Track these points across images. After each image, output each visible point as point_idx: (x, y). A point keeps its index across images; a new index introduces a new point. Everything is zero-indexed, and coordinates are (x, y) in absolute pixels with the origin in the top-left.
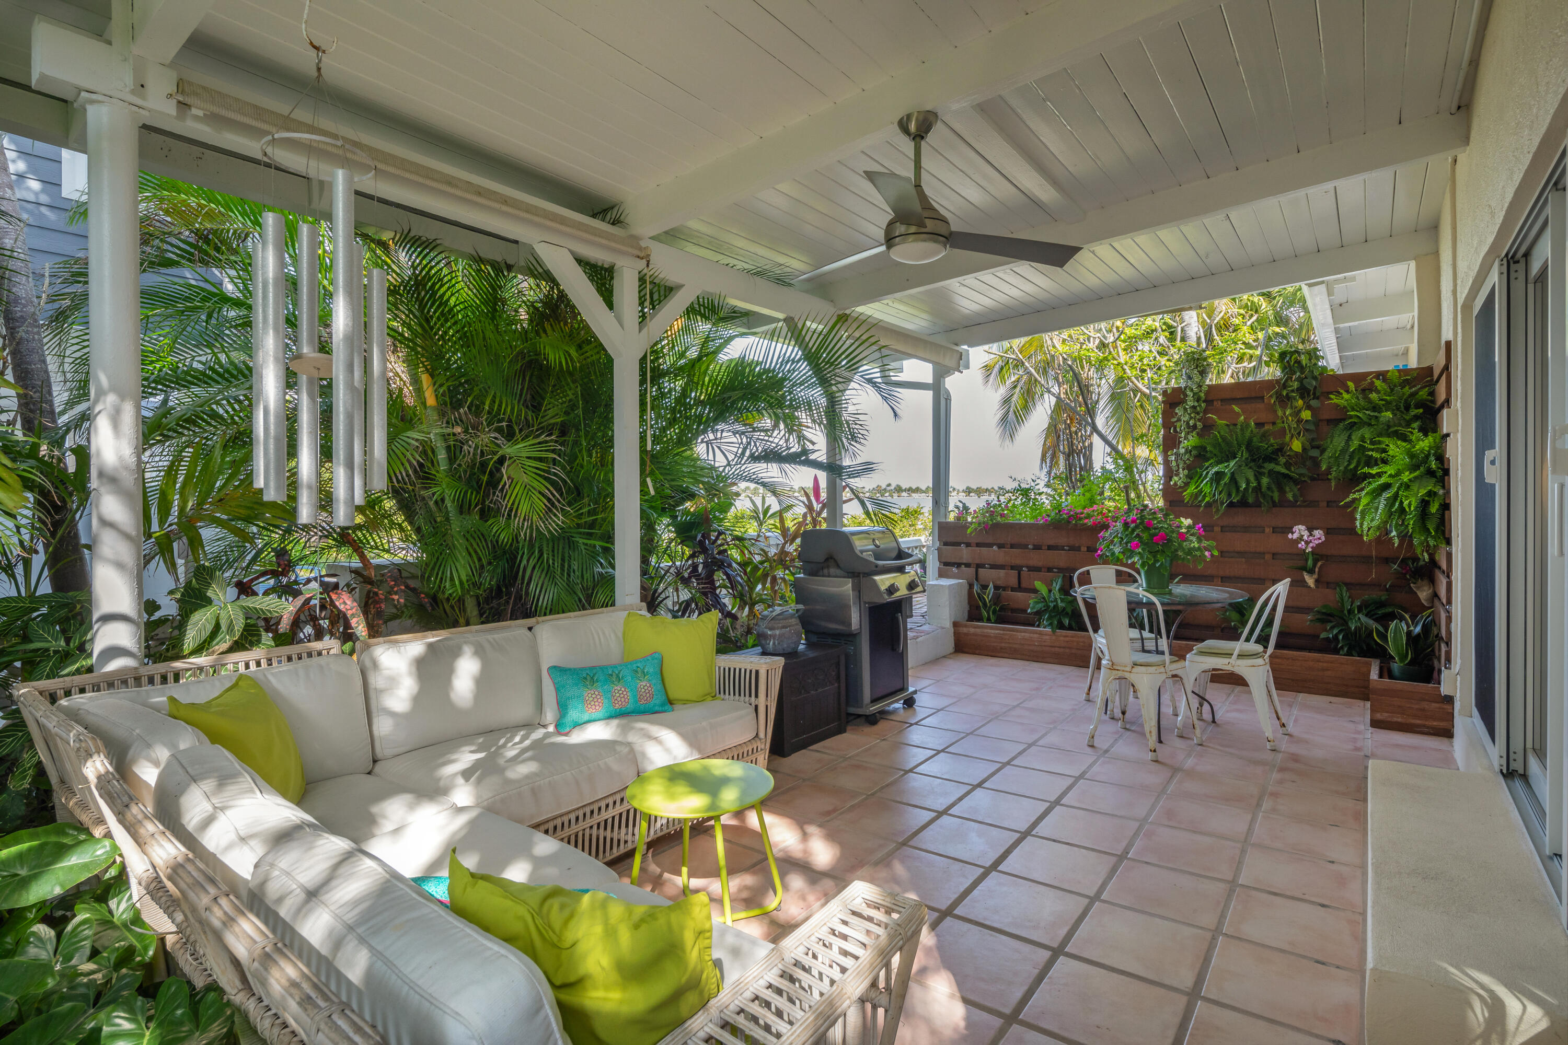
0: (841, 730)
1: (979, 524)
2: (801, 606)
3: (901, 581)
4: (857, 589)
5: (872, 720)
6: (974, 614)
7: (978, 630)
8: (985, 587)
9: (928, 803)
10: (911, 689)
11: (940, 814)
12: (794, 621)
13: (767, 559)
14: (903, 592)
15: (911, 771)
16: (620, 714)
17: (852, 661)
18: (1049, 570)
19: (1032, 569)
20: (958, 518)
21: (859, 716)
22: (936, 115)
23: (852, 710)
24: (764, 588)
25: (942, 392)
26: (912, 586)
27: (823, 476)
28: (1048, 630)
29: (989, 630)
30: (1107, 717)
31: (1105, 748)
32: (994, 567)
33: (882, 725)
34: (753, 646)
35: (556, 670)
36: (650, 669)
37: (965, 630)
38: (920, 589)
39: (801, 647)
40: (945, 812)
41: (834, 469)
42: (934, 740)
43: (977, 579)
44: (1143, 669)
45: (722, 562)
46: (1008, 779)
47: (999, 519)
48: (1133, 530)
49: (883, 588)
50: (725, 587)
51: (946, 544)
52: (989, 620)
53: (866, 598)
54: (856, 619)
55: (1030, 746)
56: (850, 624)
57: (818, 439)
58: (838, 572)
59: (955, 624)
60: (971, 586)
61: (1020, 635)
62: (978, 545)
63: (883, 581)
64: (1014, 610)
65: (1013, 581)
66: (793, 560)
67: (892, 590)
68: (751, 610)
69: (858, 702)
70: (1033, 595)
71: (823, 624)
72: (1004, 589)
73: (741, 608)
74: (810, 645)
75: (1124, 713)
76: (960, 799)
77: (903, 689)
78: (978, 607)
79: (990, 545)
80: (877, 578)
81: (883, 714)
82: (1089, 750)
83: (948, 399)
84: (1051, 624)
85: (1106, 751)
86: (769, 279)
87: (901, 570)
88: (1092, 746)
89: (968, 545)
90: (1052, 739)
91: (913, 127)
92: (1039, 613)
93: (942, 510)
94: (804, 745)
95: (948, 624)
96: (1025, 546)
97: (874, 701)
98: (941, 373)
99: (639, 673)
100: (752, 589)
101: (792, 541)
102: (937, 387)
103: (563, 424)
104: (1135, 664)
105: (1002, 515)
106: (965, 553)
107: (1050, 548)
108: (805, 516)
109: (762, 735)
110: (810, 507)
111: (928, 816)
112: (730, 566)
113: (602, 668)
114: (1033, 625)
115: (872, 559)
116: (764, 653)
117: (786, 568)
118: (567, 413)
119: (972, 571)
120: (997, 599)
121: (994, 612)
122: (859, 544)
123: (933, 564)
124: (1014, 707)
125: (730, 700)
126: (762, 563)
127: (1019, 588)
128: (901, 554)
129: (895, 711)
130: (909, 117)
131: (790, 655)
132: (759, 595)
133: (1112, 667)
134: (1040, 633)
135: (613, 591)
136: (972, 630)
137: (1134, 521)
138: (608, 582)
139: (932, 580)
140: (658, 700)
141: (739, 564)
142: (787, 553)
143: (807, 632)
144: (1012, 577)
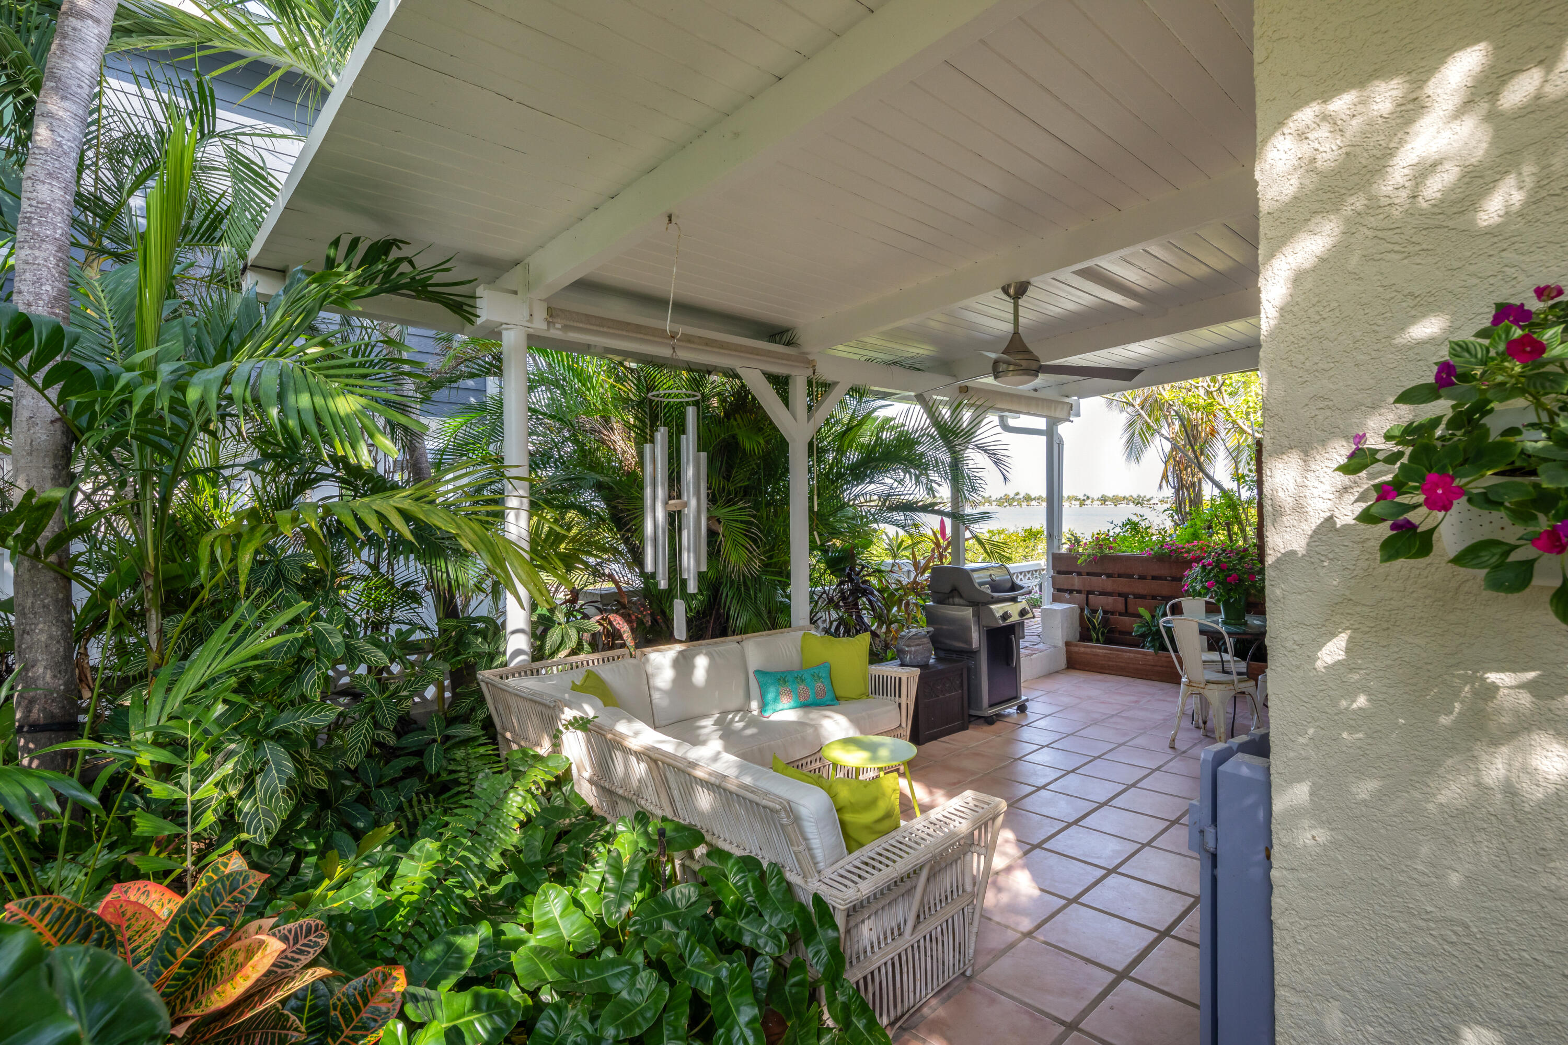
0: (964, 728)
1: (1089, 555)
2: (931, 629)
3: (1014, 610)
4: (977, 615)
5: (990, 721)
6: (1085, 636)
7: (1088, 650)
8: (1094, 611)
9: (1031, 781)
10: (1023, 698)
11: (1039, 789)
12: (926, 640)
13: (902, 587)
14: (1015, 618)
15: (1020, 759)
16: (805, 705)
17: (971, 675)
18: (1154, 598)
19: (1137, 596)
20: (1070, 550)
21: (979, 717)
22: (1029, 283)
23: (973, 712)
24: (899, 610)
25: (1055, 438)
26: (1023, 613)
27: (948, 522)
28: (1151, 651)
29: (1098, 649)
30: (1192, 727)
31: (1184, 749)
32: (1103, 594)
33: (998, 725)
34: (892, 659)
35: (758, 672)
36: (823, 674)
37: (1076, 649)
38: (1030, 615)
39: (932, 661)
40: (1044, 787)
42: (1043, 738)
43: (1087, 604)
44: (1215, 686)
45: (865, 590)
46: (1098, 768)
47: (1107, 551)
48: (1210, 572)
49: (998, 615)
50: (866, 609)
51: (1059, 572)
52: (1098, 641)
53: (984, 622)
54: (976, 638)
55: (1120, 745)
56: (971, 644)
58: (961, 601)
59: (1067, 644)
60: (1082, 610)
61: (1126, 655)
62: (1088, 574)
63: (998, 609)
64: (1121, 633)
65: (1121, 607)
66: (923, 588)
67: (1005, 616)
68: (888, 628)
69: (979, 708)
70: (1138, 620)
71: (948, 641)
72: (1113, 613)
73: (880, 627)
74: (938, 659)
75: (1205, 723)
76: (1056, 780)
77: (1016, 697)
78: (1088, 629)
79: (1099, 575)
80: (993, 607)
81: (999, 717)
82: (1170, 751)
83: (1061, 444)
84: (1153, 646)
85: (1184, 752)
86: (903, 366)
87: (1014, 600)
88: (1173, 748)
89: (1079, 574)
90: (1140, 741)
91: (1012, 291)
92: (1143, 636)
93: (1056, 542)
94: (934, 737)
95: (1060, 643)
96: (1130, 576)
97: (991, 706)
98: (1053, 422)
99: (816, 677)
100: (889, 611)
101: (923, 573)
102: (1050, 434)
103: (746, 487)
104: (1208, 682)
105: (1111, 548)
106: (1076, 581)
107: (1154, 578)
108: (933, 550)
109: (904, 725)
110: (937, 544)
111: (1030, 789)
112: (872, 594)
113: (790, 672)
114: (1137, 646)
115: (989, 591)
116: (902, 665)
117: (918, 594)
118: (749, 479)
119: (1083, 596)
120: (1105, 622)
121: (1103, 634)
122: (977, 578)
123: (1048, 590)
124: (1113, 716)
125: (880, 699)
126: (897, 590)
127: (1126, 613)
128: (1014, 587)
129: (1009, 715)
130: (1009, 286)
131: (924, 667)
132: (895, 616)
133: (1190, 684)
134: (1144, 654)
135: (790, 616)
136: (1082, 649)
137: (1210, 564)
138: (786, 609)
139: (1044, 607)
140: (829, 696)
141: (878, 590)
142: (918, 584)
143: (936, 649)
144: (1119, 604)
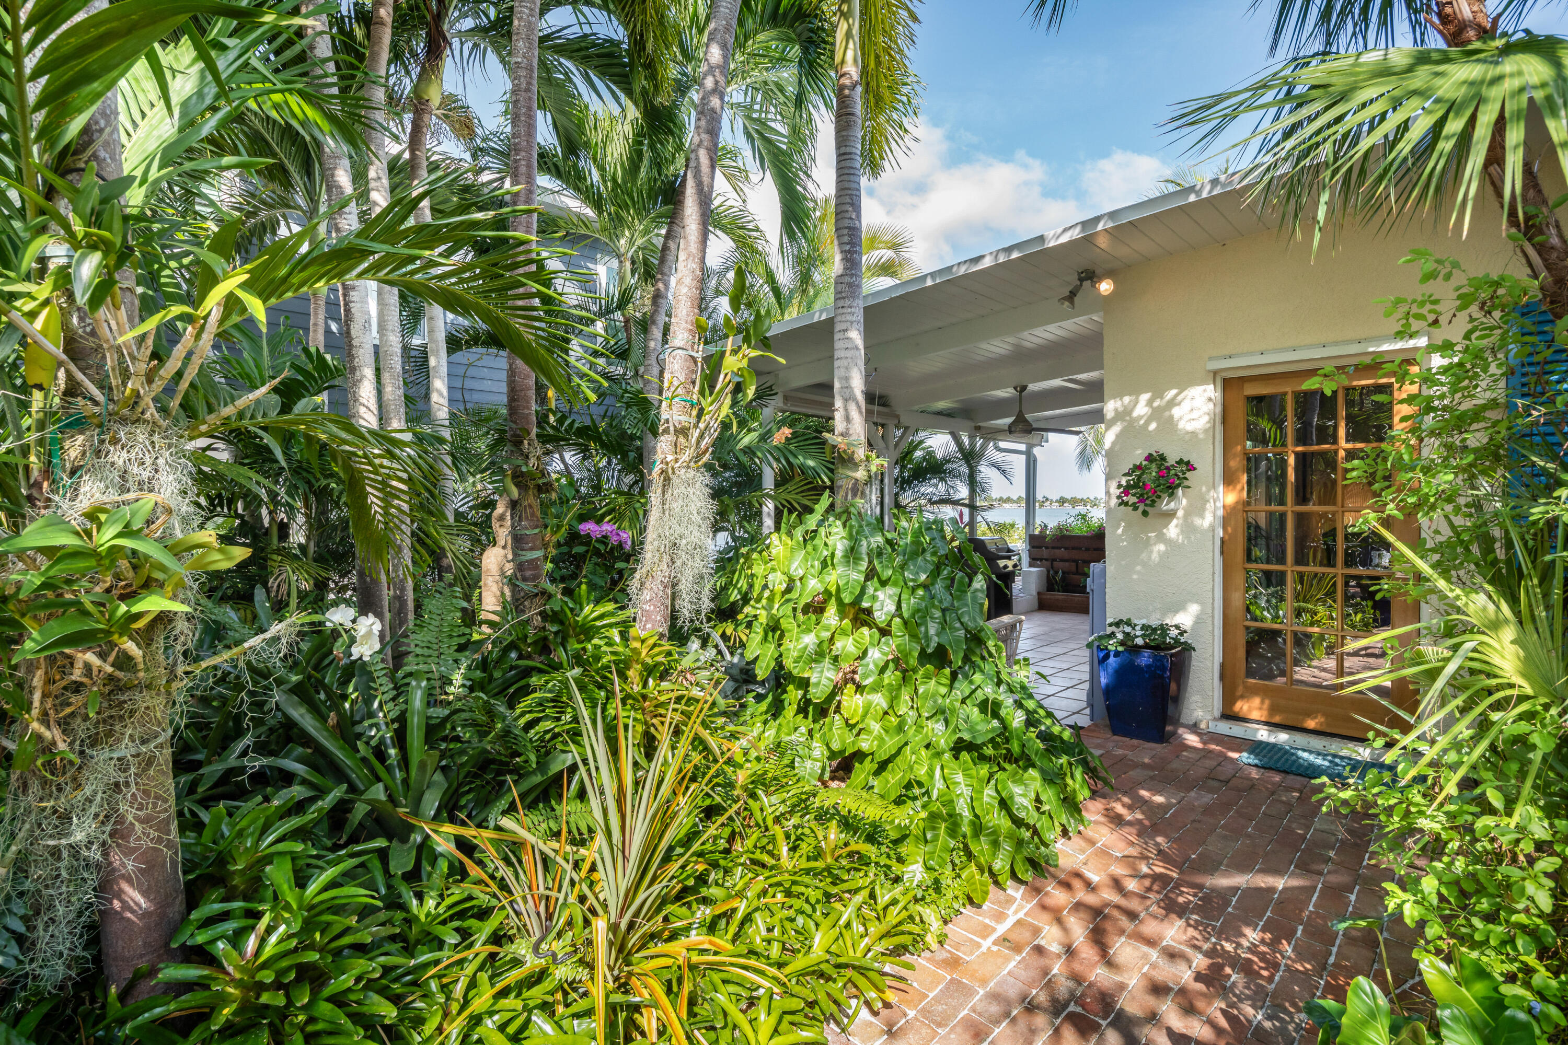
1: (1053, 536)
3: (1010, 564)
6: (1050, 588)
7: (1053, 597)
8: (1056, 572)
14: (1011, 568)
19: (1084, 561)
20: (1041, 533)
25: (1031, 457)
26: (1015, 566)
29: (1059, 596)
32: (1062, 560)
37: (1044, 597)
38: (1019, 571)
41: (973, 507)
43: (1052, 568)
47: (1065, 533)
49: (1002, 566)
51: (1033, 547)
52: (1059, 591)
57: (963, 492)
59: (1039, 594)
60: (1048, 572)
61: (1077, 599)
62: (1053, 548)
63: (1002, 563)
64: (1074, 585)
65: (1074, 569)
67: (1006, 567)
72: (1068, 573)
78: (1053, 584)
79: (1060, 548)
80: (999, 561)
83: (1035, 461)
87: (1009, 558)
89: (1047, 548)
93: (1031, 527)
95: (1034, 593)
96: (1080, 549)
98: (1030, 447)
102: (1029, 454)
105: (1068, 531)
106: (1045, 552)
115: (996, 552)
119: (1048, 563)
120: (1063, 579)
121: (1062, 586)
122: (988, 544)
123: (1025, 559)
127: (1077, 573)
128: (1009, 550)
136: (1049, 597)
139: (1025, 566)
144: (1073, 567)
